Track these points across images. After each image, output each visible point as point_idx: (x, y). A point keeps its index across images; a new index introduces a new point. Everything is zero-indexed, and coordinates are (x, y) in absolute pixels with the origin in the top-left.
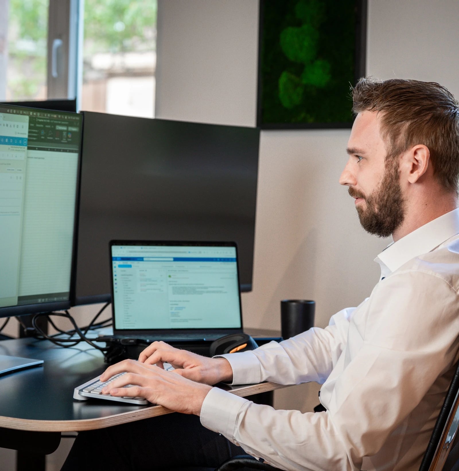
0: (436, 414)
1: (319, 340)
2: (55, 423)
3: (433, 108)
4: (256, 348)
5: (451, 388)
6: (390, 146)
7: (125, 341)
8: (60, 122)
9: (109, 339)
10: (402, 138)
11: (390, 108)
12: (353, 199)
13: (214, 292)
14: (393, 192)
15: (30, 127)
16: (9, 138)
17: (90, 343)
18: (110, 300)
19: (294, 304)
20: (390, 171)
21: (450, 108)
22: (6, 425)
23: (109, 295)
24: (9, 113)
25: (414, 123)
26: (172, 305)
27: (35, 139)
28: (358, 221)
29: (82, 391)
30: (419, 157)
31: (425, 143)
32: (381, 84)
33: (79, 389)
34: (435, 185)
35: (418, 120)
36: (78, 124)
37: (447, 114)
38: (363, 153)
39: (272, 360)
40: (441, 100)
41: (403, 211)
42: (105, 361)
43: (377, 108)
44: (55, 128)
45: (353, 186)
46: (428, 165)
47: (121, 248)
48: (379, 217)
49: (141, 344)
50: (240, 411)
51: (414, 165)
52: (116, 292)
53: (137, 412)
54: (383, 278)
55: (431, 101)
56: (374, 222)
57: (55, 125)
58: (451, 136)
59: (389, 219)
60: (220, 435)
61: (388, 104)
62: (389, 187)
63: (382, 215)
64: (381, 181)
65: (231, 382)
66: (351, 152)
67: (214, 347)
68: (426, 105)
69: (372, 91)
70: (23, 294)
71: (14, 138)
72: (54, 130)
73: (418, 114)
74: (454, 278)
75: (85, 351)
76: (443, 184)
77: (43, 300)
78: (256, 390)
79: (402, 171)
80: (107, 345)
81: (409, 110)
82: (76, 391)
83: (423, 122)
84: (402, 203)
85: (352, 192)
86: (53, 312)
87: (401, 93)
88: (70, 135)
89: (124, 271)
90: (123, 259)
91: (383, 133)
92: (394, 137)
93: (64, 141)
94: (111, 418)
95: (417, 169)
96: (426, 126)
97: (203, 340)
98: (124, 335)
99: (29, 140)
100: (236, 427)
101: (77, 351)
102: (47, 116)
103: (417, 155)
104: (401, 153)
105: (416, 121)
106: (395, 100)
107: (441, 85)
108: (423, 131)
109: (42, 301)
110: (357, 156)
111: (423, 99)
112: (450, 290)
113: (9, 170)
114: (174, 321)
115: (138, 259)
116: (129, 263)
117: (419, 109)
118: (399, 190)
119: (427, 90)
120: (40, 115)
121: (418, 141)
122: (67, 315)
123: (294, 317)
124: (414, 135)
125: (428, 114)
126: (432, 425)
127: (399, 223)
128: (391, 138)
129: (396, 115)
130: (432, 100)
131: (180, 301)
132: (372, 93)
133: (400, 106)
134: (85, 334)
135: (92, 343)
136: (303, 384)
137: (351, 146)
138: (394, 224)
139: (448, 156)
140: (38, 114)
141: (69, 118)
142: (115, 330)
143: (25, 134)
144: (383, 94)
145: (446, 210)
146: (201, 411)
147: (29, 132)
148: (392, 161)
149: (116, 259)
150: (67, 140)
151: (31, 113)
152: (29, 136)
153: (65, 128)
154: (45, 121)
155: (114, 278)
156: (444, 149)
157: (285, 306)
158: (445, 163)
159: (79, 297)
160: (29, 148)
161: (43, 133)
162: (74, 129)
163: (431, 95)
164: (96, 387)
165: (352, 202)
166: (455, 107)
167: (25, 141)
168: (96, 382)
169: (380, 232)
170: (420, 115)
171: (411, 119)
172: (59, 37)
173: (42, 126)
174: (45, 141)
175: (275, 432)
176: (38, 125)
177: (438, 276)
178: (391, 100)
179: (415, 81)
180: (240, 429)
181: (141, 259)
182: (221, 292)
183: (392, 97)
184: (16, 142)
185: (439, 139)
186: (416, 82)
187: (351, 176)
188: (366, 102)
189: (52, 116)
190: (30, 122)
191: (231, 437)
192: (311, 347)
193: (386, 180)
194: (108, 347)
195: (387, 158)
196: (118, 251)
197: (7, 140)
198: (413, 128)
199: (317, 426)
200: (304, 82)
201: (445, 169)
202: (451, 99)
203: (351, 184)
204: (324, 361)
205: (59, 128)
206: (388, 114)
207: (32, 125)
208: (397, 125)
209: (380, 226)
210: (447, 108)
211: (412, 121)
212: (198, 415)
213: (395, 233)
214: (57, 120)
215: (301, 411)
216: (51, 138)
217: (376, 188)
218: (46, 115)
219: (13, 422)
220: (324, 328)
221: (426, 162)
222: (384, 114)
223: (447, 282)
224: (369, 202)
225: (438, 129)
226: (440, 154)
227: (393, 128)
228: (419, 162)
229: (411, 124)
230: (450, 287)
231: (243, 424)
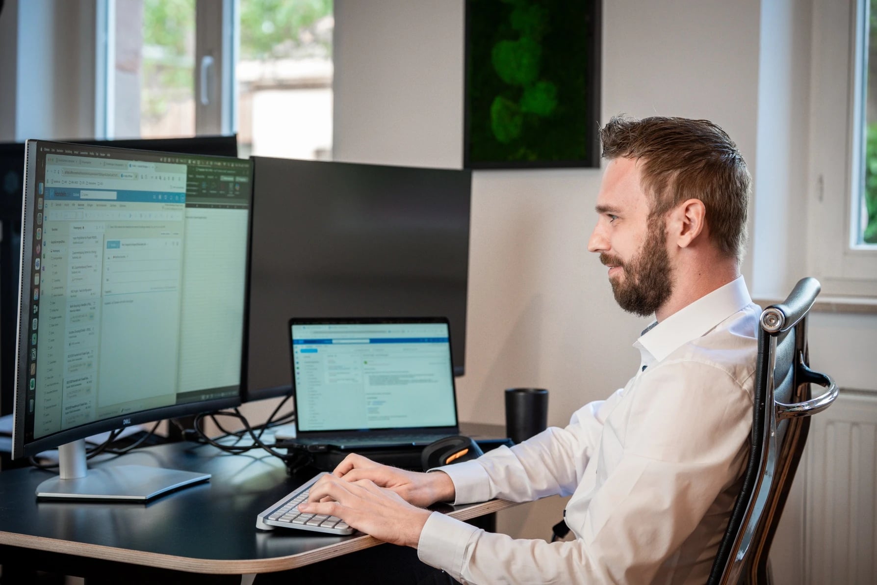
0: (718, 538)
1: (558, 443)
2: (237, 563)
3: (706, 153)
4: (480, 456)
5: (737, 509)
6: (654, 201)
7: (313, 447)
8: (225, 171)
9: (292, 445)
10: (669, 191)
11: (652, 154)
12: (606, 268)
13: (421, 381)
14: (658, 259)
15: (189, 179)
16: (163, 194)
17: (268, 450)
18: (291, 392)
19: (522, 394)
20: (653, 232)
21: (727, 152)
22: (174, 567)
23: (290, 386)
24: (163, 162)
25: (684, 172)
26: (370, 398)
27: (194, 193)
28: (612, 295)
29: (268, 519)
30: (692, 214)
31: (699, 197)
32: (639, 124)
33: (264, 516)
34: (710, 249)
35: (688, 169)
36: (248, 173)
37: (724, 161)
38: (618, 211)
39: (502, 473)
40: (716, 142)
41: (670, 283)
42: (288, 473)
43: (636, 154)
44: (219, 178)
45: (607, 253)
46: (704, 225)
47: (304, 328)
48: (640, 290)
49: (334, 451)
50: (469, 542)
51: (685, 224)
52: (299, 383)
53: (339, 546)
54: (644, 367)
55: (703, 143)
56: (634, 297)
57: (219, 175)
58: (730, 188)
59: (652, 293)
60: (443, 572)
61: (649, 148)
62: (653, 253)
63: (644, 288)
64: (642, 245)
65: (453, 501)
66: (602, 210)
67: (426, 453)
68: (697, 149)
69: (628, 133)
70: (183, 390)
71: (169, 194)
72: (218, 181)
73: (688, 161)
74: (738, 369)
75: (260, 459)
76: (721, 248)
77: (208, 397)
78: (483, 510)
79: (670, 233)
80: (289, 452)
81: (677, 155)
82: (260, 518)
83: (695, 171)
84: (669, 272)
85: (606, 259)
86: (220, 411)
87: (666, 135)
88: (237, 187)
89: (309, 357)
90: (307, 342)
91: (644, 185)
92: (660, 190)
93: (231, 194)
94: (307, 554)
95: (689, 230)
96: (700, 176)
97: (412, 444)
98: (310, 438)
99: (188, 196)
100: (465, 563)
101: (251, 460)
102: (209, 164)
103: (689, 212)
104: (668, 210)
105: (686, 170)
106: (658, 143)
107: (713, 123)
108: (696, 182)
109: (206, 397)
110: (610, 216)
111: (693, 141)
112: (734, 384)
113: (164, 234)
114: (372, 419)
115: (326, 342)
116: (314, 346)
117: (689, 154)
118: (666, 256)
119: (697, 130)
120: (201, 164)
121: (690, 195)
122: (238, 415)
123: (522, 410)
124: (685, 187)
125: (701, 160)
126: (713, 553)
127: (665, 298)
128: (656, 192)
129: (661, 162)
130: (706, 143)
131: (379, 394)
132: (628, 134)
133: (665, 151)
134: (260, 435)
135: (272, 450)
136: (543, 499)
137: (602, 203)
138: (659, 299)
139: (727, 213)
140: (199, 162)
141: (237, 165)
142: (298, 432)
143: (183, 188)
144: (643, 136)
145: (724, 280)
146: (419, 544)
147: (188, 185)
148: (657, 220)
149: (298, 342)
150: (233, 194)
151: (190, 162)
152: (188, 190)
153: (231, 179)
154: (207, 170)
155: (296, 366)
156: (722, 204)
157: (511, 397)
158: (723, 221)
159: (252, 390)
160: (188, 206)
161: (204, 185)
162: (243, 180)
163: (703, 136)
164: (284, 512)
165: (605, 272)
166: (733, 150)
167: (183, 196)
168: (283, 506)
169: (641, 310)
170: (691, 162)
171: (681, 167)
172: (209, 53)
173: (203, 177)
174: (207, 195)
175: (516, 567)
176: (198, 176)
177: (718, 366)
178: (653, 144)
179: (680, 119)
180: (470, 566)
181: (329, 341)
182: (430, 381)
183: (654, 140)
184: (171, 199)
185: (715, 192)
186: (682, 121)
187: (603, 240)
188: (621, 147)
189: (216, 163)
190: (189, 173)
191: (457, 575)
192: (548, 451)
193: (648, 243)
194: (291, 454)
195: (651, 216)
196: (300, 332)
197: (160, 197)
198: (683, 178)
199: (569, 559)
200: (524, 109)
201: (724, 229)
202: (727, 140)
203: (603, 250)
204: (565, 470)
205: (224, 178)
206: (649, 162)
207: (191, 176)
208: (662, 175)
209: (641, 302)
210: (723, 153)
211: (683, 170)
212: (415, 547)
213: (659, 311)
214: (222, 169)
215: (546, 541)
216: (214, 192)
217: (636, 254)
218: (207, 163)
219: (184, 562)
220: (563, 427)
221: (702, 220)
222: (646, 161)
223: (730, 374)
224: (628, 271)
225: (715, 180)
226: (718, 210)
227: (657, 179)
228: (692, 220)
229: (681, 173)
230: (734, 381)
231: (473, 559)
